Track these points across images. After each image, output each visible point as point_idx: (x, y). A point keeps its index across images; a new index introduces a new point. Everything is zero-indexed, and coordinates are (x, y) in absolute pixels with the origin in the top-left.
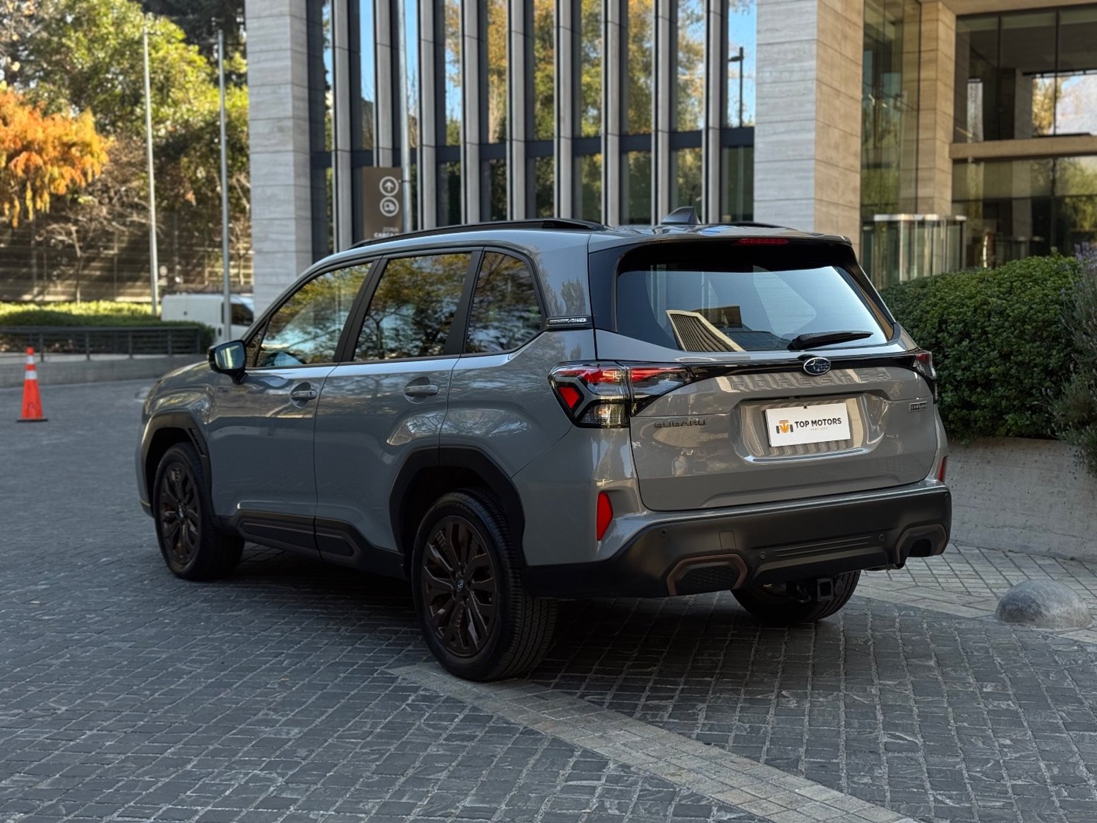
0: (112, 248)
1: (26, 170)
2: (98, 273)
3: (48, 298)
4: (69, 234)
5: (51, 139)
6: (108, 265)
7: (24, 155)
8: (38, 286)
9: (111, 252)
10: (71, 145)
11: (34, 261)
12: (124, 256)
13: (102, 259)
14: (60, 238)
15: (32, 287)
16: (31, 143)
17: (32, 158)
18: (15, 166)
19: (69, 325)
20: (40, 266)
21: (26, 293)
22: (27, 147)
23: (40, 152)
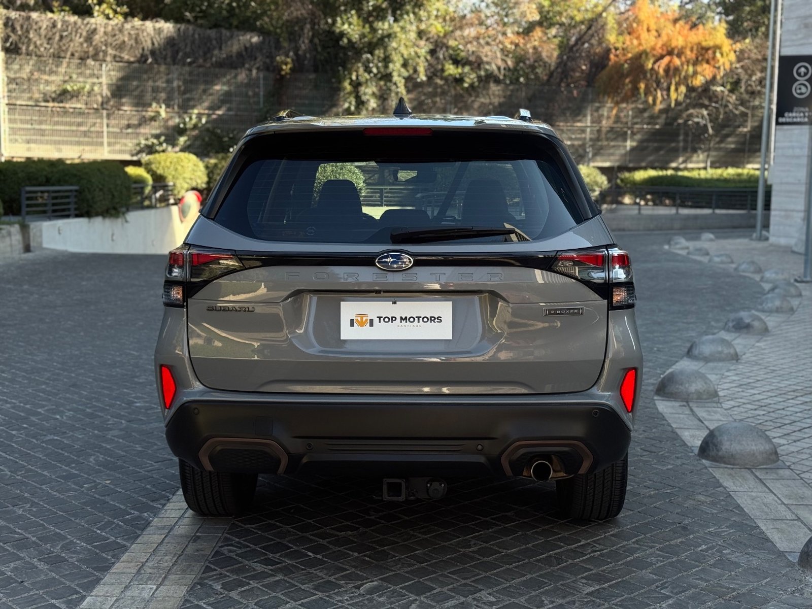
0: (746, 127)
1: (667, 70)
2: (733, 146)
3: (690, 166)
4: (703, 117)
5: (689, 45)
6: (742, 140)
7: (666, 60)
8: (683, 156)
9: (745, 130)
10: (707, 49)
11: (681, 138)
12: (754, 133)
13: (738, 135)
14: (696, 120)
15: (677, 157)
16: (673, 49)
17: (673, 61)
18: (659, 67)
19: (687, 186)
20: (685, 141)
21: (672, 161)
22: (670, 53)
23: (679, 56)
